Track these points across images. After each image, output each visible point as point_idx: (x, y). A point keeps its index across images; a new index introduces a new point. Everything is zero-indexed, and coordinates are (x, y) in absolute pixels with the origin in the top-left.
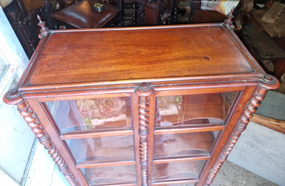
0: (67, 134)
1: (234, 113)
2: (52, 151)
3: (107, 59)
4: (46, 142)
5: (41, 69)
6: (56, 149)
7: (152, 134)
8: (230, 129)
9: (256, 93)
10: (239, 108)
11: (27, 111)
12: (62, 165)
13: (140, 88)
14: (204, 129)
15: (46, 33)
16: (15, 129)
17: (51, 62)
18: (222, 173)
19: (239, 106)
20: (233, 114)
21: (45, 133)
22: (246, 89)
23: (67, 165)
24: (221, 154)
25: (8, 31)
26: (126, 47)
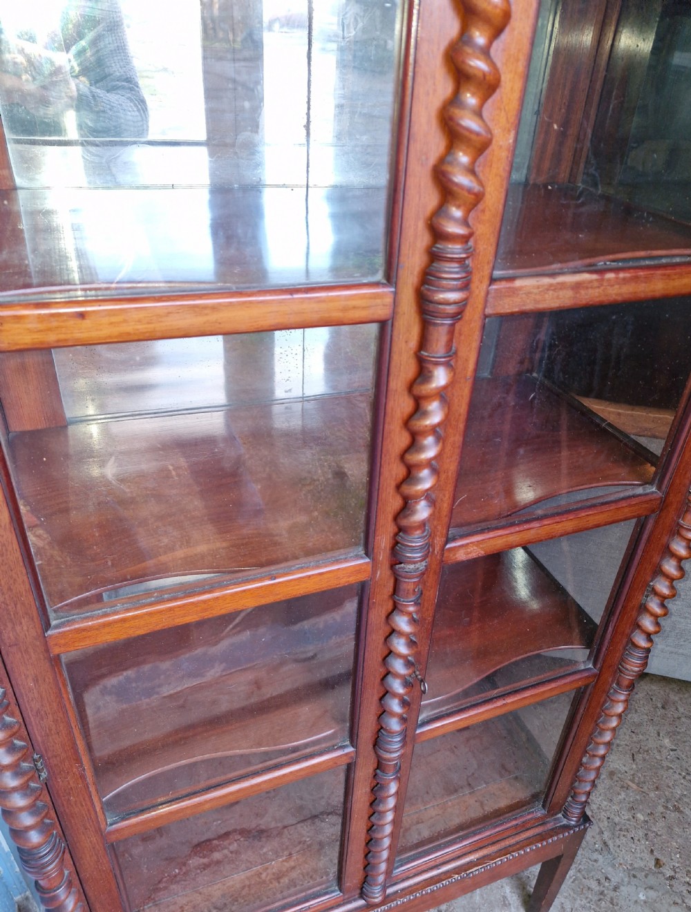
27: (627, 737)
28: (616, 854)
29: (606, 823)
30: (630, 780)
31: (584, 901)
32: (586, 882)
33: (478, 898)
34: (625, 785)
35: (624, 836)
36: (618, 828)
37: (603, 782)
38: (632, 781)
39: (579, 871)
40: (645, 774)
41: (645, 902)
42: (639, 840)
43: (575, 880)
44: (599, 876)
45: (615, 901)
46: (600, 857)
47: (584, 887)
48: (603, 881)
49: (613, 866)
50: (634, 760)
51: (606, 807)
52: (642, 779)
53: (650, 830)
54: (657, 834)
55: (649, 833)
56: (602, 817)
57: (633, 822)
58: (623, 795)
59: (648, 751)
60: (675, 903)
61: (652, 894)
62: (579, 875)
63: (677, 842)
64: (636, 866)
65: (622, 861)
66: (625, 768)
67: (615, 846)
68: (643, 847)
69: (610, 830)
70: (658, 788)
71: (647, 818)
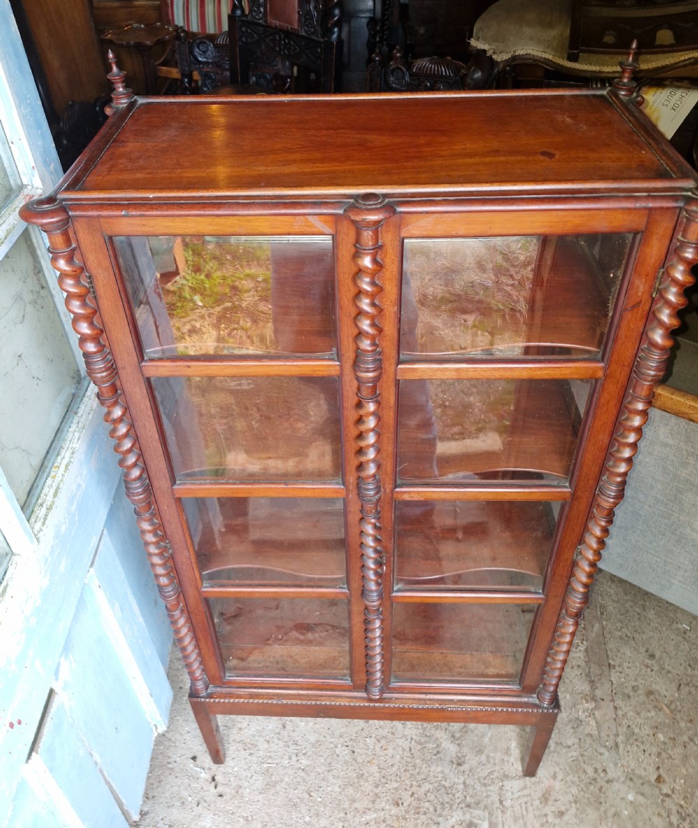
0: (160, 359)
1: (625, 310)
2: (117, 412)
3: (279, 152)
4: (104, 374)
5: (112, 167)
6: (126, 410)
7: (392, 376)
8: (621, 374)
9: (678, 240)
10: (637, 293)
11: (70, 260)
12: (136, 473)
13: (359, 203)
14: (541, 369)
15: (125, 101)
16: (20, 356)
17: (137, 154)
18: (643, 650)
19: (635, 286)
20: (621, 316)
21: (104, 346)
22: (648, 222)
23: (147, 481)
24: (604, 478)
25: (28, 96)
26: (331, 131)
27: (682, 668)
28: (623, 757)
29: (625, 729)
30: (666, 705)
31: (576, 779)
32: (585, 766)
33: (487, 740)
34: (659, 707)
35: (637, 745)
36: (635, 737)
37: (639, 696)
38: (668, 707)
39: (582, 755)
40: (685, 705)
41: (631, 802)
42: (650, 754)
43: (575, 760)
44: (599, 766)
45: (603, 790)
46: (606, 753)
47: (581, 768)
48: (600, 771)
49: (616, 764)
50: (678, 689)
51: (631, 717)
52: (679, 708)
53: (664, 751)
54: (671, 757)
55: (663, 753)
56: (624, 723)
57: (651, 739)
58: (653, 713)
60: (659, 814)
61: (641, 799)
62: (580, 758)
63: (687, 770)
64: (637, 772)
65: (625, 764)
66: (667, 694)
67: (624, 749)
68: (650, 761)
69: (626, 736)
70: (691, 721)
71: (667, 741)
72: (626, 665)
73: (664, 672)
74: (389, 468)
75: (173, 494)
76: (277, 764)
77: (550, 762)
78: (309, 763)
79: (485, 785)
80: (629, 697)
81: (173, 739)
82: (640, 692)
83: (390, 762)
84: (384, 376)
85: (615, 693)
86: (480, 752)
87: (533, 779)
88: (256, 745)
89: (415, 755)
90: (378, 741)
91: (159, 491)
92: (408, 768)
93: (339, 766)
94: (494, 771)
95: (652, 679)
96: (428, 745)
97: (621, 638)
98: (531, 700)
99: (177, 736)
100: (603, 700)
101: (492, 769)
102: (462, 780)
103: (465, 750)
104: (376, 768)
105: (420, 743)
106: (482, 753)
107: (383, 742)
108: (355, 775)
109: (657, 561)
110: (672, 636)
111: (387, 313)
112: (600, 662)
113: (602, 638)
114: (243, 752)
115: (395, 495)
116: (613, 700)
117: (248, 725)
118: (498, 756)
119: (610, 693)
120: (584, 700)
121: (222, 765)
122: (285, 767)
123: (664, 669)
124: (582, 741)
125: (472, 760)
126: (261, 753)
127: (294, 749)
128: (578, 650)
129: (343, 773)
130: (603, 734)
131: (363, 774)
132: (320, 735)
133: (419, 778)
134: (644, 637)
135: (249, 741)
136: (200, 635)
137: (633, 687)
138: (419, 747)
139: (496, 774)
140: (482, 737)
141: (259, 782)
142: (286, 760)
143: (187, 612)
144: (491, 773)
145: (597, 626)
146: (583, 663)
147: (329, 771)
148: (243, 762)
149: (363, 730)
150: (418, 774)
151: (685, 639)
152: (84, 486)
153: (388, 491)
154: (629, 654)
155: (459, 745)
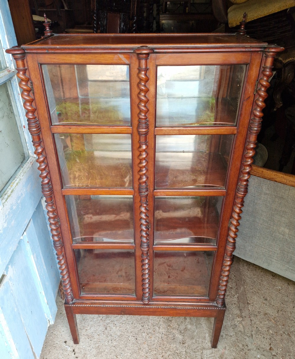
0: (58, 125)
1: (244, 100)
4: (35, 129)
7: (153, 133)
9: (263, 67)
10: (248, 92)
11: (24, 73)
12: (46, 181)
13: (139, 48)
15: (49, 34)
18: (262, 297)
19: (248, 89)
20: (243, 104)
21: (36, 117)
22: (251, 59)
23: (51, 186)
24: (239, 183)
27: (279, 304)
28: (255, 340)
29: (255, 329)
30: (273, 319)
31: (235, 349)
32: (238, 344)
33: (195, 333)
34: (269, 319)
35: (261, 335)
36: (260, 332)
37: (261, 315)
38: (274, 319)
39: (237, 340)
40: (281, 319)
41: (259, 358)
42: (266, 339)
43: (234, 341)
44: (244, 344)
45: (247, 353)
46: (248, 339)
47: (236, 345)
48: (245, 346)
49: (252, 343)
50: (278, 312)
51: (258, 324)
52: (278, 320)
53: (273, 337)
54: (275, 340)
55: (272, 338)
56: (255, 326)
57: (266, 332)
58: (267, 322)
59: (286, 311)
61: (263, 357)
62: (236, 340)
63: (282, 345)
64: (261, 346)
65: (256, 343)
66: (273, 314)
67: (255, 337)
68: (267, 341)
69: (256, 332)
70: (283, 325)
71: (273, 333)
72: (255, 303)
73: (271, 306)
74: (152, 179)
75: (62, 193)
76: (102, 344)
77: (223, 342)
78: (117, 344)
79: (195, 352)
80: (257, 316)
81: (56, 334)
82: (261, 314)
83: (153, 343)
84: (150, 133)
85: (251, 314)
86: (193, 338)
87: (216, 349)
88: (93, 337)
89: (164, 340)
90: (148, 334)
91: (56, 191)
92: (161, 345)
93: (130, 345)
94: (199, 346)
95: (266, 309)
96: (169, 336)
97: (253, 292)
98: (213, 304)
99: (58, 333)
100: (246, 317)
101: (198, 346)
102: (184, 350)
103: (186, 337)
104: (147, 345)
105: (166, 335)
106: (193, 339)
107: (150, 335)
108: (137, 349)
109: (265, 251)
110: (274, 292)
111: (151, 101)
112: (243, 302)
113: (244, 292)
114: (87, 339)
115: (154, 193)
116: (250, 317)
117: (90, 328)
118: (200, 340)
119: (248, 314)
120: (237, 317)
121: (78, 345)
122: (106, 346)
123: (271, 304)
124: (237, 333)
125: (189, 342)
126: (95, 340)
127: (111, 338)
128: (234, 297)
129: (132, 348)
130: (246, 331)
131: (141, 348)
132: (122, 332)
133: (166, 349)
134: (262, 292)
135: (90, 335)
136: (70, 270)
137: (258, 312)
138: (166, 337)
139: (199, 348)
140: (193, 332)
141: (94, 352)
142: (106, 343)
143: (65, 257)
144: (197, 347)
145: (242, 288)
146: (237, 302)
147: (126, 347)
148: (88, 344)
149: (141, 330)
150: (165, 348)
151: (280, 292)
152: (24, 196)
153: (151, 191)
154: (256, 299)
155: (183, 336)
